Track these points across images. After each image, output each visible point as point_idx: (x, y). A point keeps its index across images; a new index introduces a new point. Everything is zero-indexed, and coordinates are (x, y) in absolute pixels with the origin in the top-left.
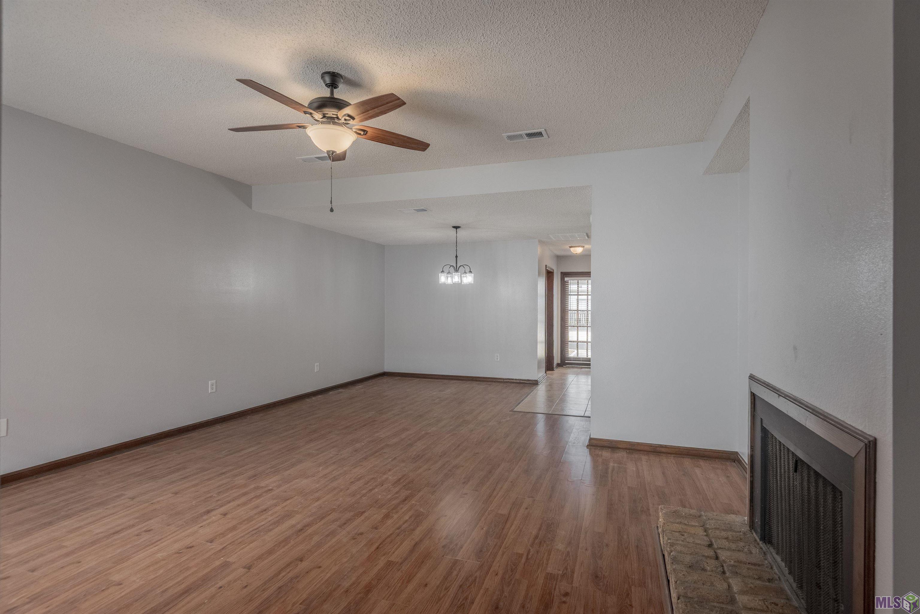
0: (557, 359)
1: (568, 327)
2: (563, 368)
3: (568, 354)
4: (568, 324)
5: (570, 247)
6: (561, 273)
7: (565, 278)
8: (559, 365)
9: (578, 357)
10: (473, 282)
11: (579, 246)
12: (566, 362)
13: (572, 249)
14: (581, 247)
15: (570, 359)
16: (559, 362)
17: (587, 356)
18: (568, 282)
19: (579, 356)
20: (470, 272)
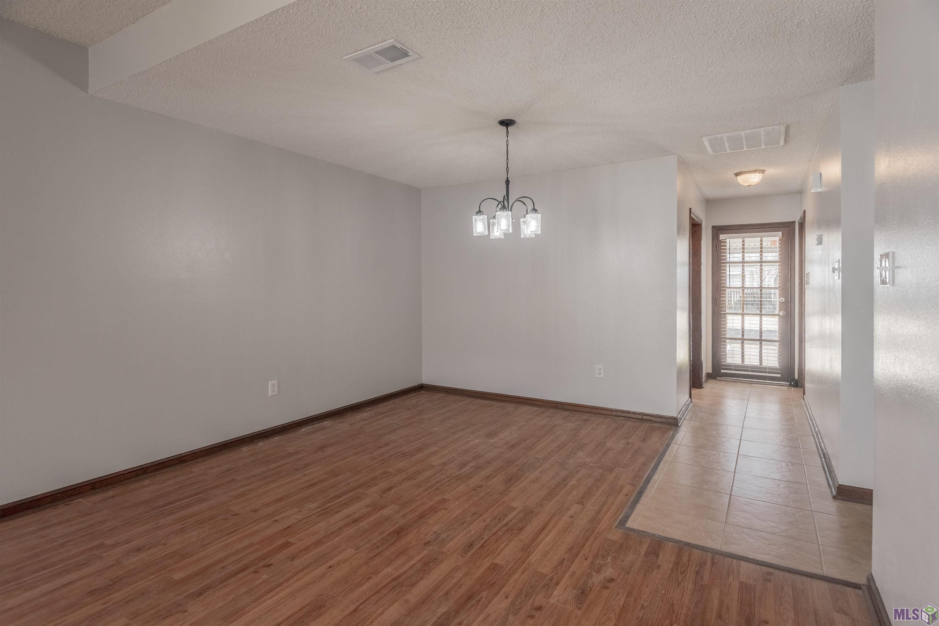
0: (707, 367)
1: (725, 314)
2: (718, 382)
3: (725, 358)
4: (725, 311)
5: (737, 175)
6: (714, 227)
7: (720, 235)
8: (710, 376)
9: (743, 365)
10: (540, 231)
11: (755, 171)
12: (722, 371)
13: (740, 179)
14: (759, 173)
15: (729, 367)
16: (710, 371)
17: (761, 364)
18: (725, 242)
19: (745, 363)
20: (535, 210)
